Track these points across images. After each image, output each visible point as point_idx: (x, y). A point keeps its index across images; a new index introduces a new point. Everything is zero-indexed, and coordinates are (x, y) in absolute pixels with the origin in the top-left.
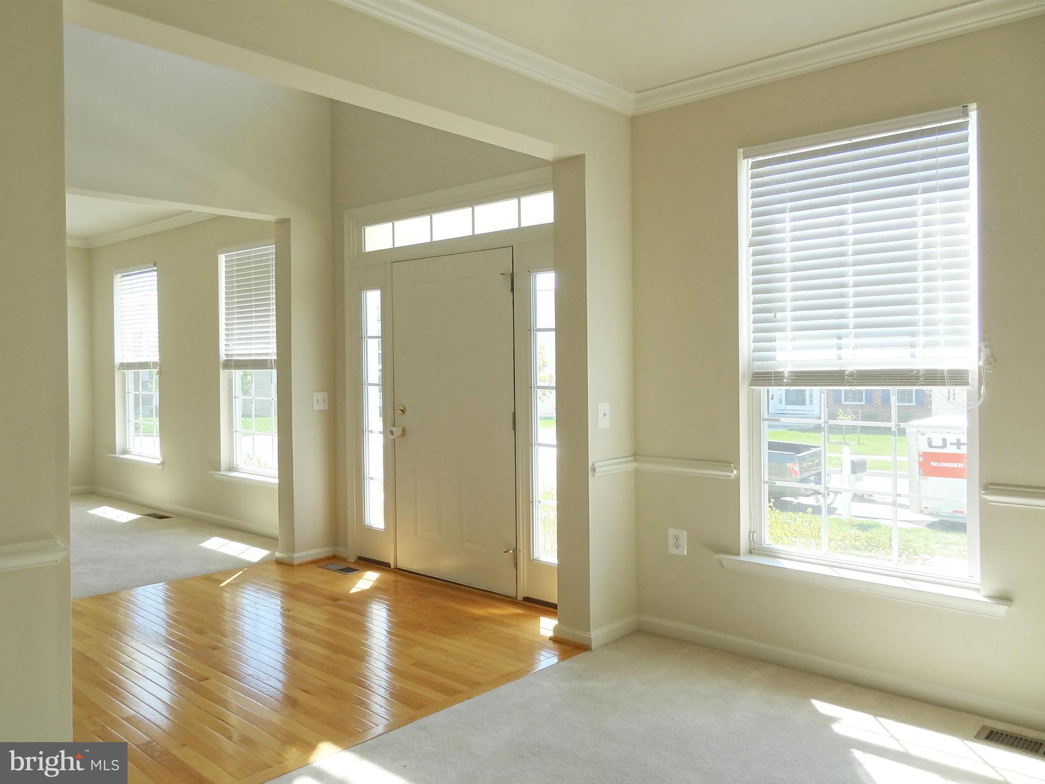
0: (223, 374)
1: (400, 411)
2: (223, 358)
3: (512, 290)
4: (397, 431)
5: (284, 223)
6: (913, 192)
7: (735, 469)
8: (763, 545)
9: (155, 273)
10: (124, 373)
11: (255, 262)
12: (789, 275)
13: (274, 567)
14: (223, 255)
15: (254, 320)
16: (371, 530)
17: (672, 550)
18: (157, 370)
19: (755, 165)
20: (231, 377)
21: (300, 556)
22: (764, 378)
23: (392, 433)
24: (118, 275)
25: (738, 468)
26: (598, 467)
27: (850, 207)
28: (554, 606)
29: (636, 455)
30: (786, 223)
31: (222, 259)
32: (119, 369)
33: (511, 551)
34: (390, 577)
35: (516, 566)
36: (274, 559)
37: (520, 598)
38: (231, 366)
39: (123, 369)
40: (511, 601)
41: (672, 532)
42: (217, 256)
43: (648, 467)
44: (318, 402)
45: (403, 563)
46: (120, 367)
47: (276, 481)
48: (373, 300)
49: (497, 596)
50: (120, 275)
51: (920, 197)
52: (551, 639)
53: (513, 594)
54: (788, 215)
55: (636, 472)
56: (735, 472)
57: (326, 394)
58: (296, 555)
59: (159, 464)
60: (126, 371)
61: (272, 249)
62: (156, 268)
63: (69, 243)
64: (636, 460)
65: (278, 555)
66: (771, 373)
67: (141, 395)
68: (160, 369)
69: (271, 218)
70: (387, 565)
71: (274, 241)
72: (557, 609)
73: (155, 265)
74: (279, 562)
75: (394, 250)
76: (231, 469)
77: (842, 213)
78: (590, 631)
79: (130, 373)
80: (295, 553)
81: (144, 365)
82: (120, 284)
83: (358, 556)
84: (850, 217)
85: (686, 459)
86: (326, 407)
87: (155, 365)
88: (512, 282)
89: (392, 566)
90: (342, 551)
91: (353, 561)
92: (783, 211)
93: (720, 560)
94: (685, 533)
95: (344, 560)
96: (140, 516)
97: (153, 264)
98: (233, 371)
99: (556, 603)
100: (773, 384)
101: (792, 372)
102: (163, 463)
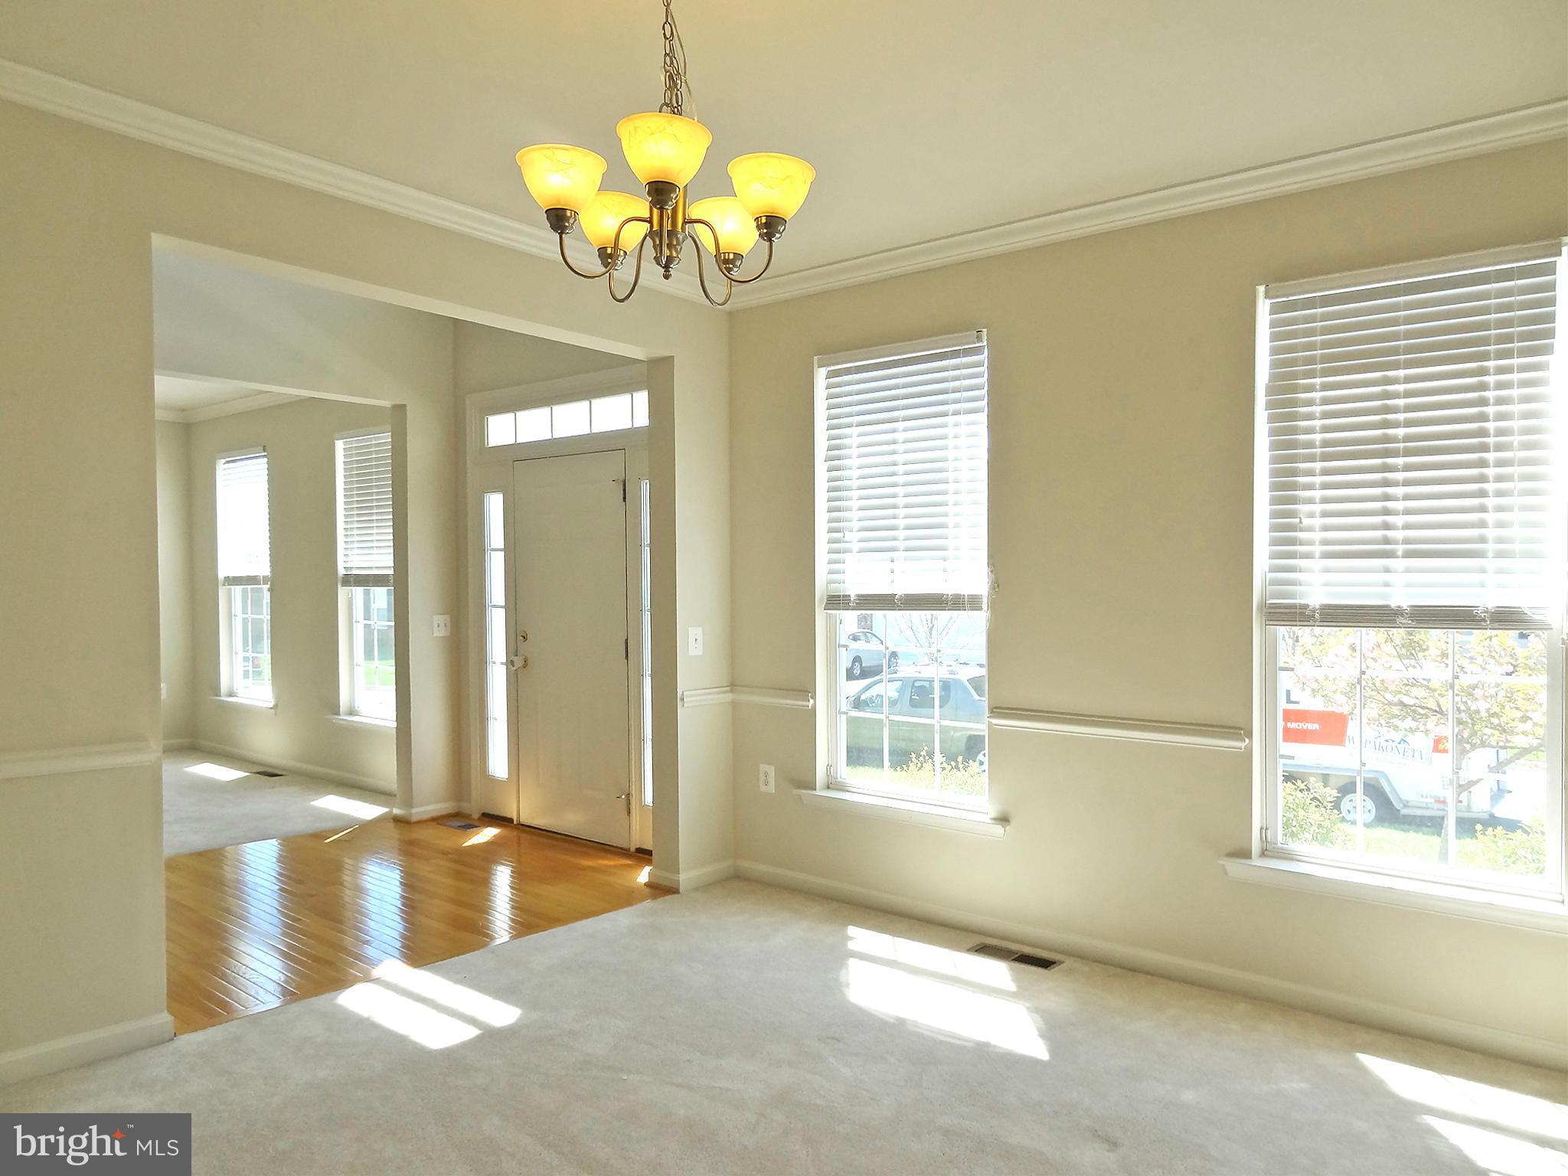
0: (342, 592)
1: (522, 638)
2: (341, 572)
3: (625, 498)
4: (519, 662)
5: (400, 409)
6: (944, 414)
7: (812, 698)
8: (839, 779)
9: (266, 460)
10: (230, 589)
11: (376, 452)
12: (856, 494)
13: (392, 825)
14: (342, 441)
15: (375, 525)
16: (493, 781)
17: (763, 789)
18: (268, 586)
19: (831, 375)
20: (350, 596)
21: (420, 811)
22: (837, 602)
23: (512, 663)
24: (222, 460)
25: (814, 697)
26: (687, 696)
27: (900, 425)
28: (649, 853)
29: (733, 686)
30: (853, 437)
31: (340, 446)
32: (224, 585)
33: (623, 797)
34: (513, 834)
35: (629, 812)
36: (392, 816)
37: (633, 849)
38: (350, 582)
39: (229, 585)
40: (623, 852)
41: (763, 767)
42: (334, 443)
43: (743, 698)
44: (438, 626)
45: (525, 819)
46: (225, 582)
47: (395, 725)
48: (495, 504)
49: (611, 848)
50: (224, 461)
51: (950, 420)
52: (645, 884)
53: (625, 845)
54: (855, 431)
55: (734, 705)
56: (812, 701)
57: (447, 618)
58: (414, 811)
59: (271, 708)
60: (232, 587)
61: (386, 438)
62: (266, 454)
63: (159, 415)
64: (732, 691)
65: (396, 811)
66: (839, 596)
67: (250, 619)
68: (271, 585)
69: (386, 403)
70: (511, 820)
71: (389, 427)
72: (651, 855)
73: (264, 451)
74: (397, 820)
75: (516, 446)
76: (352, 712)
77: (894, 431)
78: (679, 873)
79: (237, 590)
80: (412, 808)
81: (252, 580)
82: (225, 472)
83: (482, 812)
84: (900, 436)
85: (780, 689)
86: (449, 634)
87: (265, 580)
88: (624, 490)
89: (515, 822)
90: (466, 807)
91: (476, 818)
92: (850, 426)
93: (800, 796)
94: (773, 768)
95: (468, 817)
96: (248, 774)
97: (262, 448)
98: (354, 588)
99: (651, 849)
100: (842, 608)
101: (859, 596)
102: (275, 707)
